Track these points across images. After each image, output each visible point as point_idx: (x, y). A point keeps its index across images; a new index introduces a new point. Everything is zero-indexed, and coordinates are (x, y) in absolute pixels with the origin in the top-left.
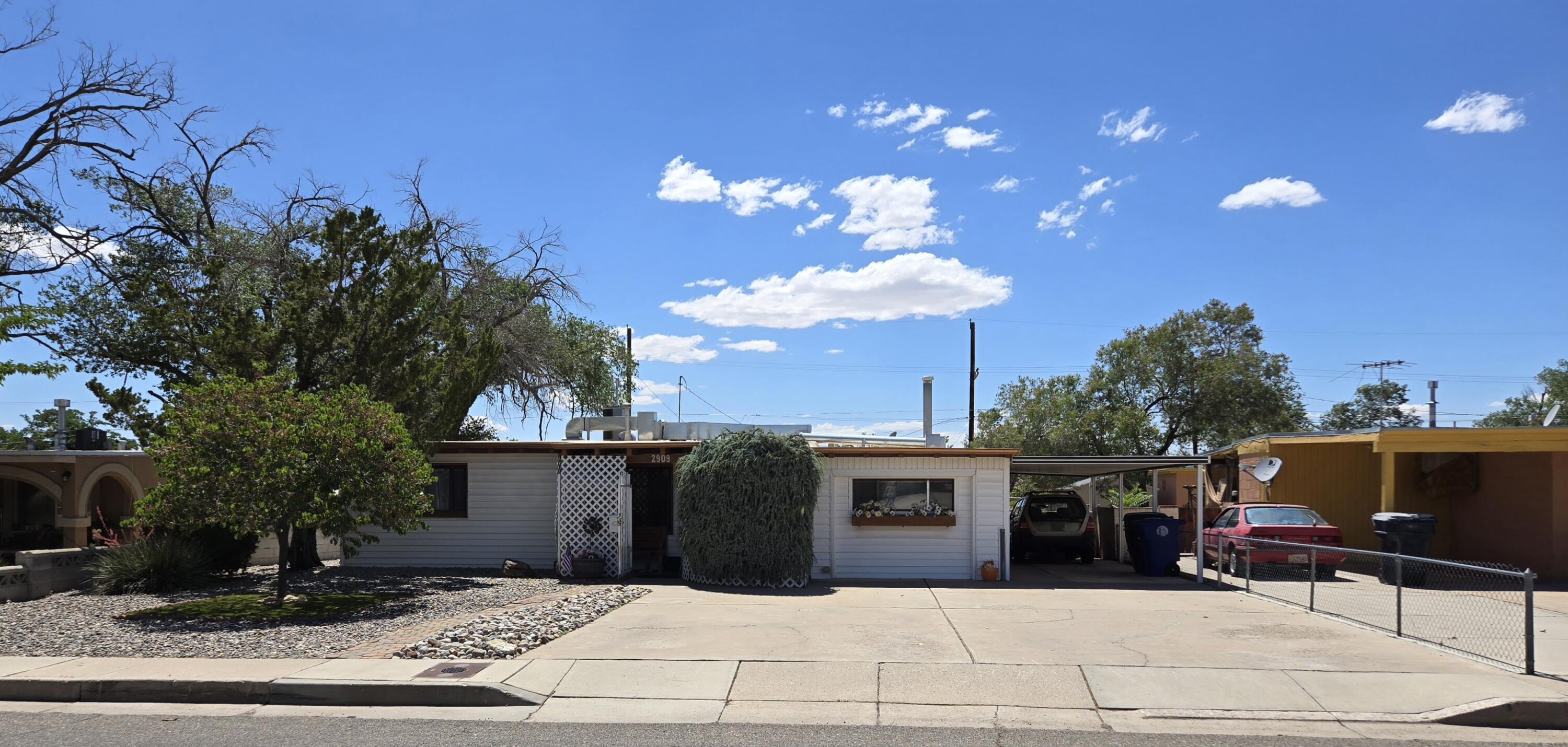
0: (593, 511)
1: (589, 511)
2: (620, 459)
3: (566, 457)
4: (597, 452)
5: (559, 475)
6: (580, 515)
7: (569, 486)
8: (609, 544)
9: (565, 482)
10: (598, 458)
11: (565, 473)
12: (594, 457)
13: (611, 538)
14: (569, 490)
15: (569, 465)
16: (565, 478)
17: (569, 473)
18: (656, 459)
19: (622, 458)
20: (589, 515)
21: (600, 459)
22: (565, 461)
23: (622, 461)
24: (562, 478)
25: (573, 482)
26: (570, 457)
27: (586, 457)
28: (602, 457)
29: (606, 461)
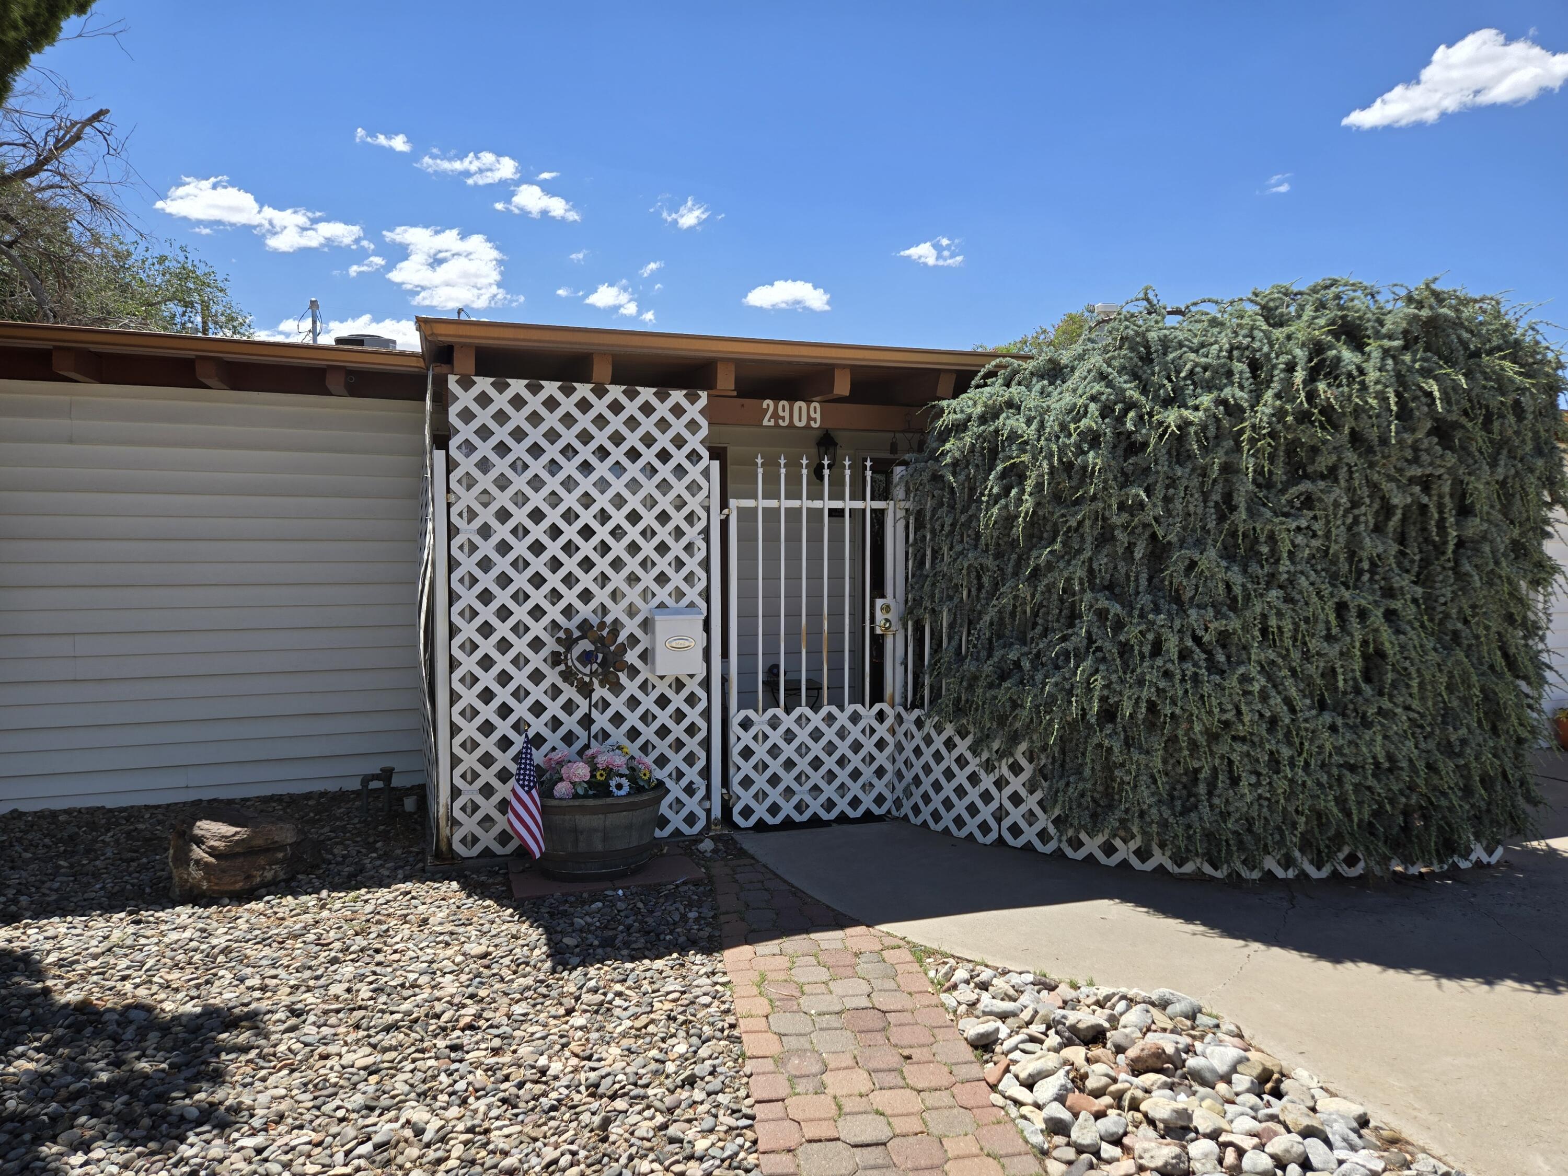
0: (586, 596)
1: (570, 596)
2: (685, 403)
3: (466, 384)
4: (602, 370)
5: (440, 455)
6: (537, 612)
7: (486, 498)
8: (646, 718)
9: (470, 482)
10: (600, 392)
11: (468, 447)
12: (583, 390)
13: (655, 695)
14: (487, 516)
15: (484, 417)
16: (467, 465)
17: (485, 449)
18: (775, 415)
19: (692, 399)
20: (568, 612)
21: (608, 399)
22: (464, 399)
23: (693, 411)
24: (450, 465)
25: (503, 483)
26: (484, 384)
27: (551, 388)
28: (616, 392)
29: (632, 408)
